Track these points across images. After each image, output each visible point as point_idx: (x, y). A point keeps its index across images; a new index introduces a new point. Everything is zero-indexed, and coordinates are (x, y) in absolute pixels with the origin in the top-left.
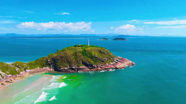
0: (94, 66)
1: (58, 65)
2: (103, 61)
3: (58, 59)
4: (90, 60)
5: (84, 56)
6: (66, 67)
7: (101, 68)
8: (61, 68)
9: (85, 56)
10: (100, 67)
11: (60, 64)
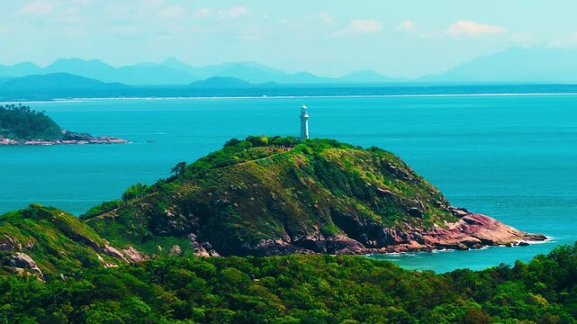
0: (389, 235)
1: (239, 229)
2: (416, 214)
3: (226, 204)
4: (361, 207)
5: (330, 188)
6: (279, 236)
7: (421, 242)
8: (258, 241)
9: (337, 191)
10: (416, 238)
11: (247, 226)
